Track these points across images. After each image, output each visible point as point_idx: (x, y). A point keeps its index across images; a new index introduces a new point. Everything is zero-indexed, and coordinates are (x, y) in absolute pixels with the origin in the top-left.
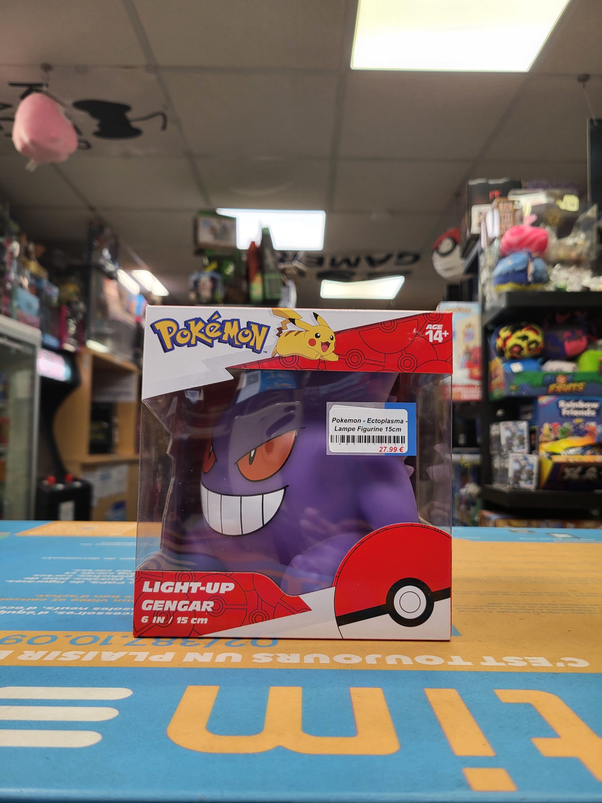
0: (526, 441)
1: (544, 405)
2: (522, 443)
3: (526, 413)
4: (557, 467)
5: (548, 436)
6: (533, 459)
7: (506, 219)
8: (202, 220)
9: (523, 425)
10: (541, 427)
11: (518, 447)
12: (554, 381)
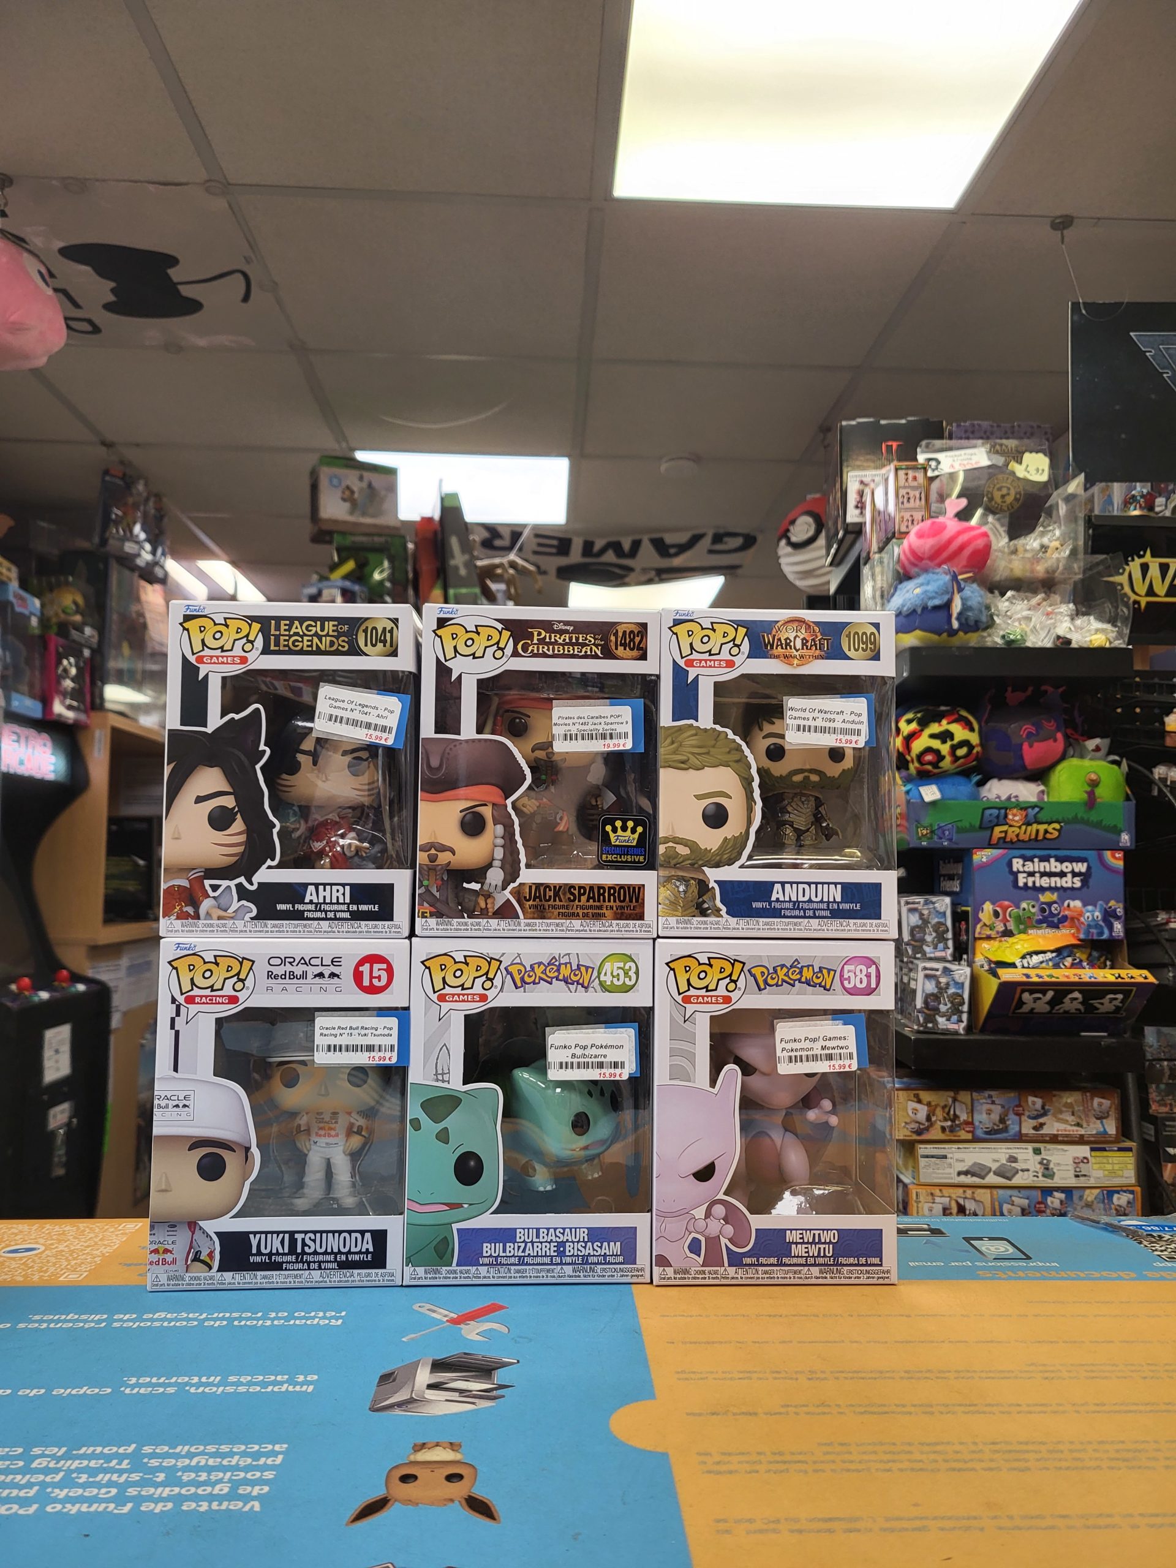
0: (950, 935)
1: (983, 866)
2: (941, 938)
3: (951, 878)
4: (1007, 990)
5: (991, 928)
6: (962, 972)
7: (912, 500)
8: (326, 473)
9: (944, 903)
10: (979, 908)
11: (935, 948)
12: (1002, 820)
